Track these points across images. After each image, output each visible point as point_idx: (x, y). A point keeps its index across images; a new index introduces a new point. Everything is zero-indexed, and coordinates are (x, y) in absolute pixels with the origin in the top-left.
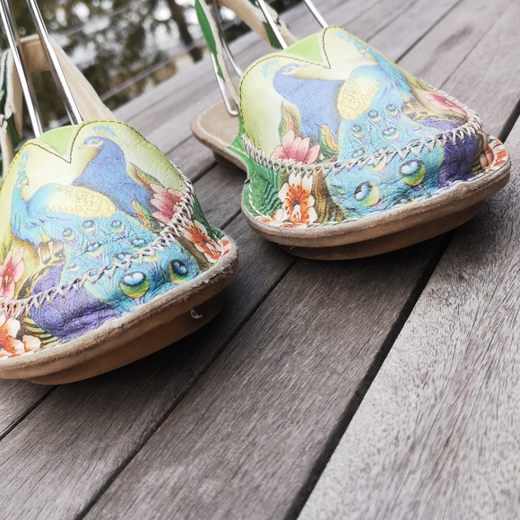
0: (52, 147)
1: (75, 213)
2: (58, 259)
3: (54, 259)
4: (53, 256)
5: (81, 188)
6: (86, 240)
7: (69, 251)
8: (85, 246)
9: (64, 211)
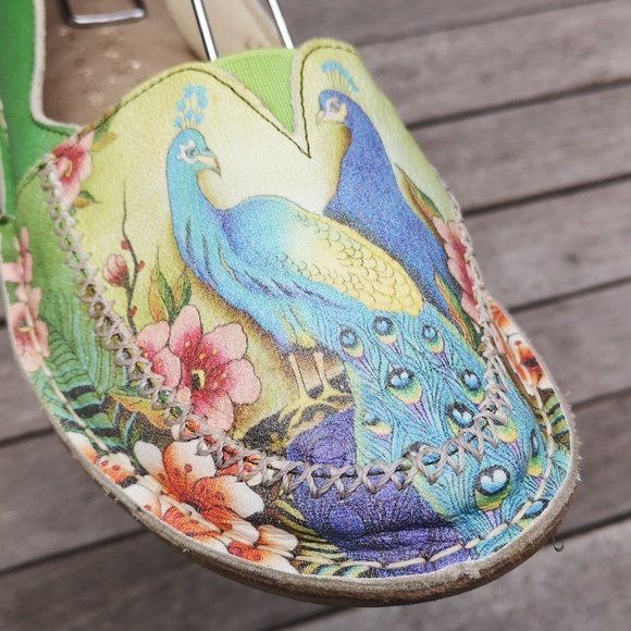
0: (264, 104)
1: (352, 293)
2: (336, 393)
3: (329, 391)
4: (327, 386)
5: (345, 228)
6: (385, 361)
7: (355, 379)
8: (383, 375)
9: (329, 281)
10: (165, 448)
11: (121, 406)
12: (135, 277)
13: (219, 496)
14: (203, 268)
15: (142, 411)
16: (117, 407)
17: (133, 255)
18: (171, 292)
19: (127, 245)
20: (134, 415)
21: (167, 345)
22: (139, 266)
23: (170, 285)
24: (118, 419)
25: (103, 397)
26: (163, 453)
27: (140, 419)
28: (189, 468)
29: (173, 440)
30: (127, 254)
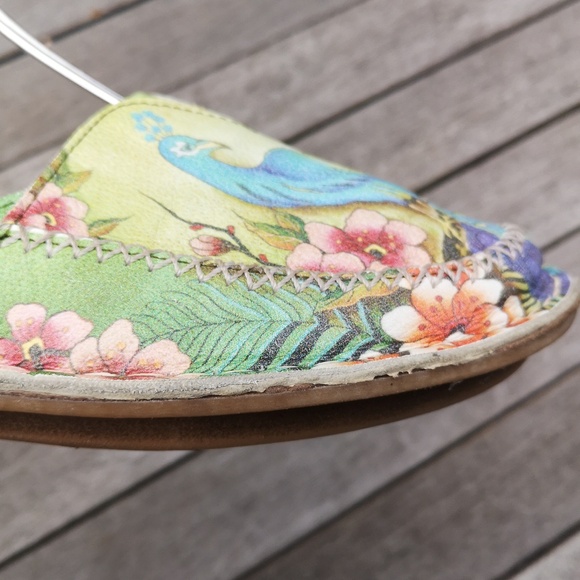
10: (411, 300)
11: (341, 310)
12: (234, 238)
13: (473, 299)
14: (288, 201)
15: (364, 296)
16: (337, 313)
17: (213, 228)
18: (281, 227)
19: (197, 226)
20: (359, 304)
21: (324, 253)
22: (230, 231)
23: (274, 224)
24: (348, 319)
25: (315, 318)
26: (412, 305)
27: (368, 302)
28: (439, 299)
29: (410, 291)
30: (205, 231)
